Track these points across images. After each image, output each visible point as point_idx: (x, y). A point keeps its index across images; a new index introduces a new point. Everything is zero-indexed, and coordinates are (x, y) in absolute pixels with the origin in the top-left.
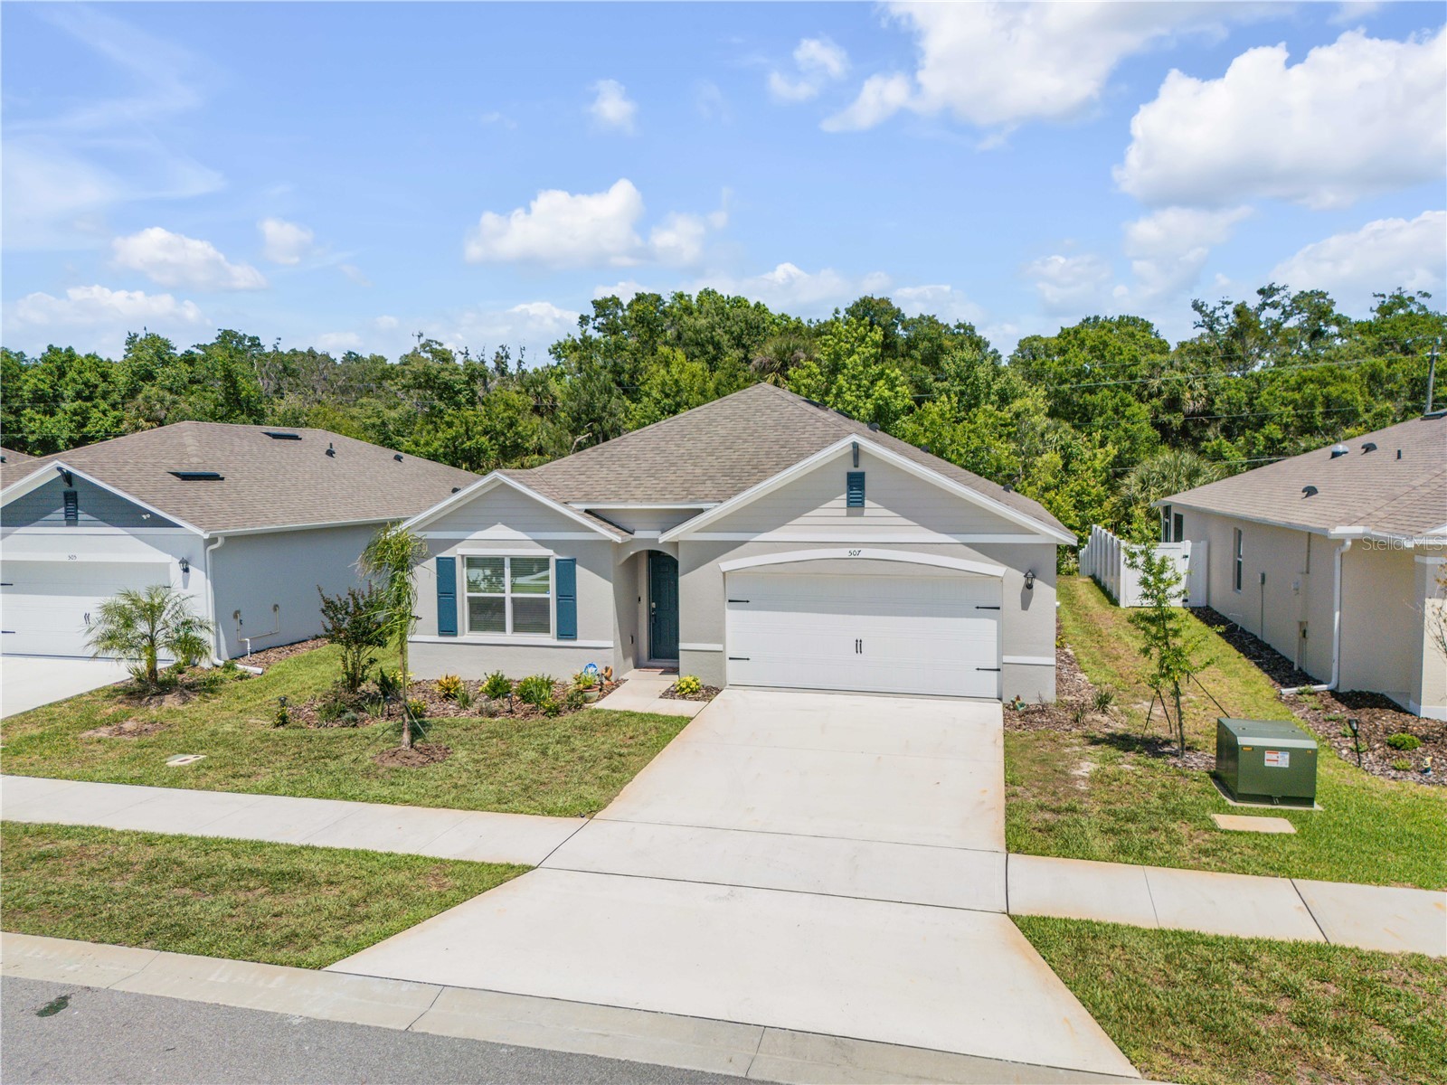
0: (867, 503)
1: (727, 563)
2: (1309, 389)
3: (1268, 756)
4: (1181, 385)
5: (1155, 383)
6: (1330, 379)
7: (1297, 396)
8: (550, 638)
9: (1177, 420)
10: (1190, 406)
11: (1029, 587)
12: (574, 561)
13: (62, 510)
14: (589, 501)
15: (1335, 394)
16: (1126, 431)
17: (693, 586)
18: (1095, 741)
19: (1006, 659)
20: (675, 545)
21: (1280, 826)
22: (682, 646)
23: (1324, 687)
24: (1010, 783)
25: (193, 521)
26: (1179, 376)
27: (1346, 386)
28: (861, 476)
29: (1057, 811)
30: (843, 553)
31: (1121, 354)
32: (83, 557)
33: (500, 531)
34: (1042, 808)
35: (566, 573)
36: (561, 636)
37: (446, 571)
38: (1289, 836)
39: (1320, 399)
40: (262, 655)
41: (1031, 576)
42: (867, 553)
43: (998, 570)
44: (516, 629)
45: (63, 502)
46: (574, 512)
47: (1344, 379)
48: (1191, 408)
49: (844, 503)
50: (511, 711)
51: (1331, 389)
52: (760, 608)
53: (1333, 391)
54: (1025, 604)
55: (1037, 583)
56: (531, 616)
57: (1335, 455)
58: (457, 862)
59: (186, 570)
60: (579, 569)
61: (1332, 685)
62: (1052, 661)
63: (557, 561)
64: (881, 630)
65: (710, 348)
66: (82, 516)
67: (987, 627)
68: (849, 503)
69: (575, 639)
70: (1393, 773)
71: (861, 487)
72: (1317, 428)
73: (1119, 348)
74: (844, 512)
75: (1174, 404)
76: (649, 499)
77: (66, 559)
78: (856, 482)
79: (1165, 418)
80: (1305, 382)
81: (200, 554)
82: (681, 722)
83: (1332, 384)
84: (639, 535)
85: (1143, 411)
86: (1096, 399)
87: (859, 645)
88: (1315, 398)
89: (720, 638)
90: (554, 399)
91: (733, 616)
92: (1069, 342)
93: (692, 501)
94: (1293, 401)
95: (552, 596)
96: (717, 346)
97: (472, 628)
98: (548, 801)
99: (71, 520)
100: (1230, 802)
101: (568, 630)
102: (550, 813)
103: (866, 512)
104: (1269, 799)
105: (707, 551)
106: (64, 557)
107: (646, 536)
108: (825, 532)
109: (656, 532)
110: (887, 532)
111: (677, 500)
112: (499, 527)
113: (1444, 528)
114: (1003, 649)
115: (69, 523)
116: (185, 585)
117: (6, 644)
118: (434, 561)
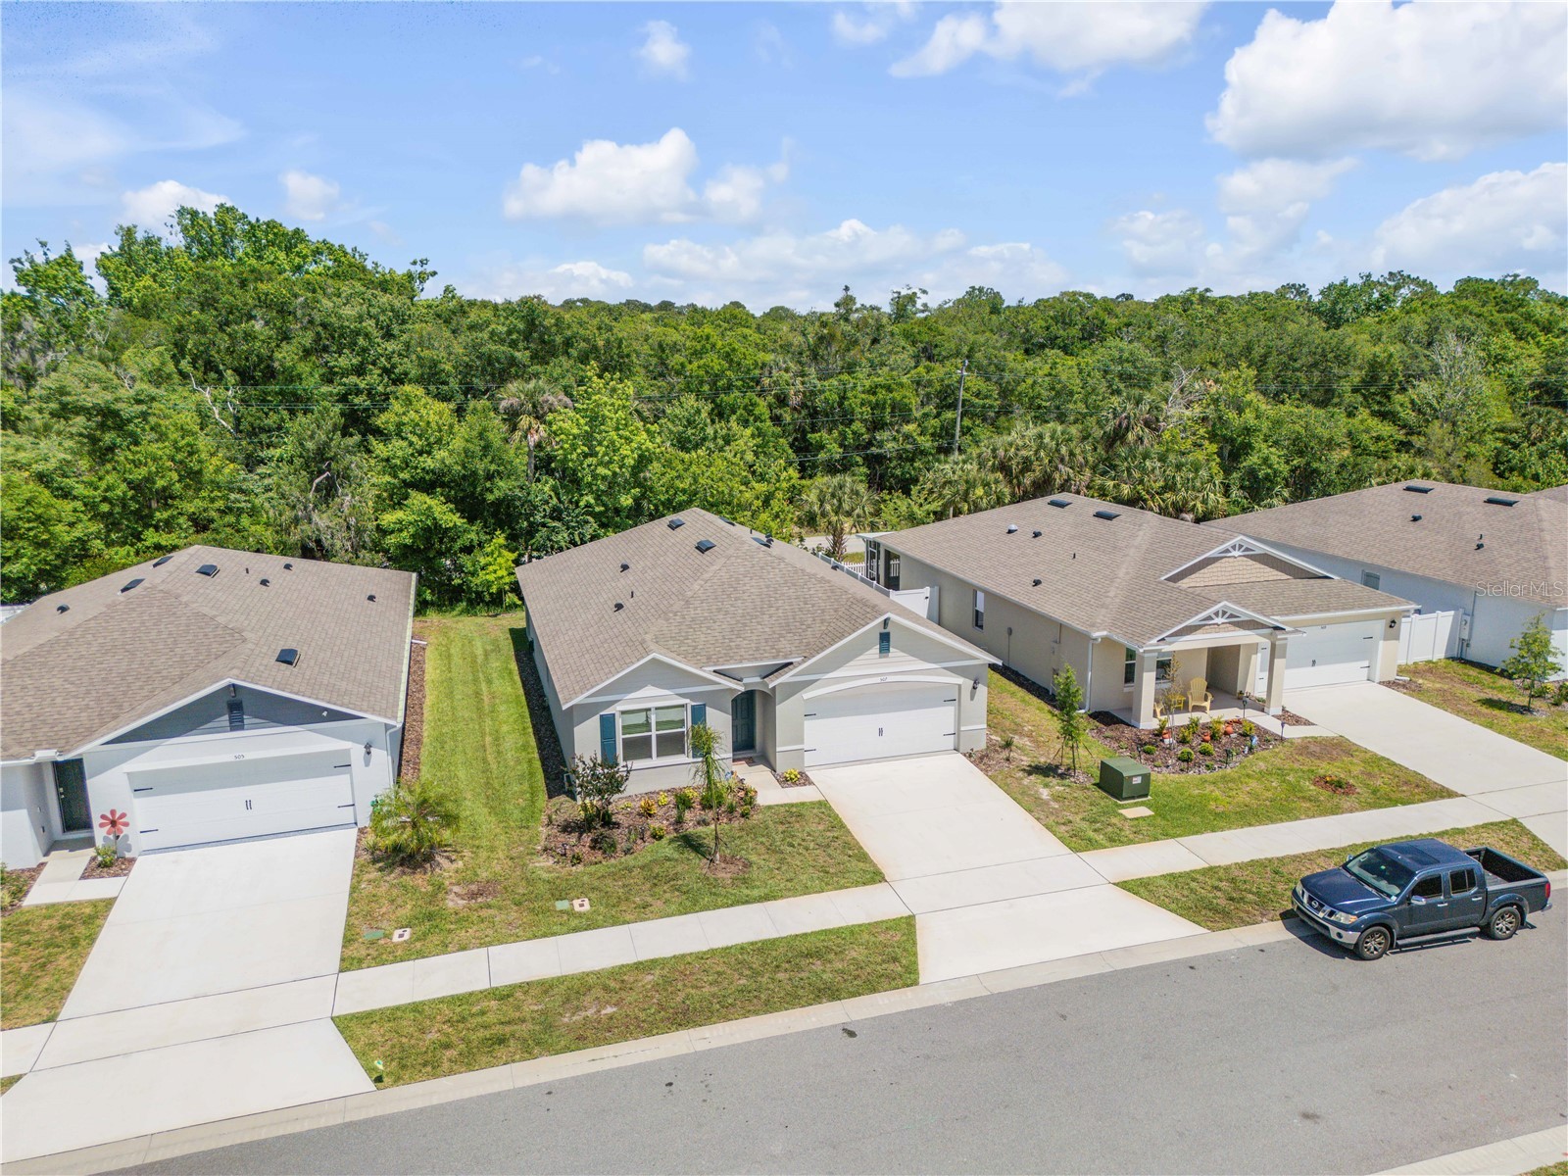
0: (891, 650)
1: (808, 694)
2: (882, 394)
3: (1134, 779)
4: (785, 385)
5: (766, 380)
6: (894, 386)
7: (873, 399)
8: (684, 758)
9: (787, 414)
10: (794, 401)
11: (975, 688)
12: (704, 705)
13: (226, 717)
14: (718, 665)
15: (897, 399)
17: (783, 710)
18: (1028, 773)
19: (962, 729)
20: (772, 687)
21: (1144, 811)
22: (778, 749)
23: (1083, 711)
24: (1029, 811)
25: (373, 712)
26: (786, 376)
27: (903, 392)
28: (888, 634)
29: (1065, 824)
30: (877, 680)
32: (250, 756)
33: (650, 691)
34: (1057, 823)
35: (699, 714)
36: (695, 755)
37: (607, 724)
38: (1151, 816)
39: (888, 402)
41: (976, 681)
42: (890, 679)
43: (960, 680)
44: (659, 755)
45: (226, 710)
46: (707, 673)
49: (878, 651)
51: (895, 394)
52: (822, 718)
53: (897, 395)
54: (972, 698)
55: (979, 686)
56: (671, 744)
57: (1010, 532)
58: (877, 923)
59: (369, 753)
60: (708, 709)
61: (1087, 710)
62: (985, 725)
63: (693, 707)
66: (247, 720)
67: (950, 711)
68: (880, 652)
70: (1159, 769)
71: (888, 641)
72: (886, 424)
74: (878, 656)
75: (782, 399)
76: (756, 659)
77: (233, 759)
78: (885, 638)
79: (778, 411)
80: (876, 387)
81: (386, 738)
82: (824, 805)
84: (745, 681)
87: (881, 731)
88: (885, 403)
89: (802, 742)
91: (808, 724)
93: (785, 657)
94: (870, 402)
95: (687, 729)
97: (629, 758)
98: (852, 877)
99: (237, 725)
100: (1118, 802)
101: (701, 750)
102: (863, 884)
103: (890, 655)
104: (1133, 798)
105: (795, 688)
106: (228, 758)
107: (752, 681)
108: (868, 669)
109: (758, 679)
110: (901, 666)
111: (774, 658)
112: (649, 687)
113: (1154, 641)
114: (958, 722)
115: (233, 729)
116: (367, 764)
117: (146, 842)
118: (597, 717)
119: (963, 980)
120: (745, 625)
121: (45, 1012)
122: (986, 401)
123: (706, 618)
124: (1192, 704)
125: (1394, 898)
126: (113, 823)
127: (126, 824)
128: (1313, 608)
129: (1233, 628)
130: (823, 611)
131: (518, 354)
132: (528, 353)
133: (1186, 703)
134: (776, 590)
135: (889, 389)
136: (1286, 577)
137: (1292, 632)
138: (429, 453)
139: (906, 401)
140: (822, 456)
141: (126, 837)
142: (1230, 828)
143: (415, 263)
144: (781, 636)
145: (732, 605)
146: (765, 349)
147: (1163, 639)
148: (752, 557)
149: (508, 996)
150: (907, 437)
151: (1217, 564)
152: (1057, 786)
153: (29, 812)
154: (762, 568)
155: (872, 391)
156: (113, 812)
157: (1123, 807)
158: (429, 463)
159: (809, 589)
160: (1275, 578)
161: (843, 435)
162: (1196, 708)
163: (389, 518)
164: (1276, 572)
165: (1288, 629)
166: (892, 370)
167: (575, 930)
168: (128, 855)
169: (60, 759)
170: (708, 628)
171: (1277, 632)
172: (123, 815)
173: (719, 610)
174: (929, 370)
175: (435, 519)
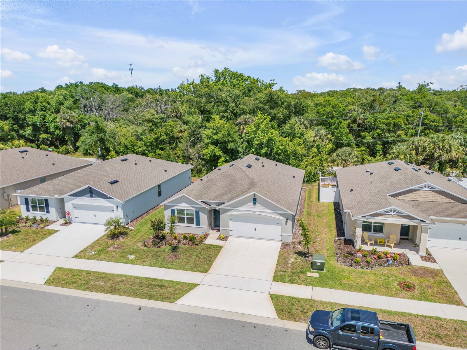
0: (257, 204)
1: (230, 213)
2: (390, 120)
3: (317, 263)
4: (356, 116)
5: (350, 115)
6: (396, 118)
7: (387, 121)
8: (194, 225)
9: (355, 126)
10: (359, 121)
11: (287, 221)
12: (199, 211)
13: (89, 194)
14: (202, 200)
15: (396, 122)
16: (340, 131)
17: (223, 217)
18: (295, 253)
19: (282, 234)
20: (219, 209)
21: (316, 275)
22: (221, 228)
23: (343, 238)
24: (277, 265)
25: (118, 198)
26: (356, 113)
27: (399, 120)
28: (256, 199)
29: (283, 272)
30: (252, 213)
31: (340, 108)
32: (94, 204)
33: (184, 204)
34: (281, 271)
35: (197, 213)
36: (196, 225)
37: (173, 211)
38: (317, 277)
39: (392, 123)
40: (132, 222)
41: (287, 219)
42: (257, 213)
43: (281, 218)
44: (187, 223)
45: (89, 192)
46: (198, 202)
47: (399, 117)
48: (359, 122)
49: (252, 203)
50: (189, 244)
51: (395, 120)
52: (236, 221)
54: (286, 224)
55: (288, 220)
56: (190, 221)
57: (367, 172)
58: (187, 283)
59: (117, 208)
60: (200, 213)
61: (345, 238)
62: (291, 235)
63: (196, 211)
64: (259, 226)
65: (226, 103)
66: (94, 196)
67: (279, 228)
68: (253, 203)
69: (199, 226)
70: (342, 263)
71: (256, 201)
72: (391, 130)
73: (340, 106)
74: (252, 205)
75: (354, 121)
76: (215, 200)
78: (255, 200)
79: (352, 125)
80: (389, 118)
81: (120, 205)
82: (221, 247)
83: (396, 119)
84: (212, 206)
85: (345, 124)
86: (333, 121)
87: (255, 229)
89: (228, 227)
90: (181, 113)
91: (231, 223)
92: (326, 104)
93: (223, 201)
95: (195, 217)
96: (228, 102)
97: (178, 222)
98: (199, 269)
99: (91, 196)
100: (311, 270)
101: (198, 224)
102: (200, 272)
103: (257, 205)
104: (317, 270)
105: (226, 211)
106: (90, 204)
107: (213, 206)
108: (249, 209)
109: (216, 206)
110: (259, 210)
111: (219, 200)
112: (184, 203)
113: (360, 217)
114: (282, 232)
115: (91, 197)
116: (117, 211)
117: (77, 220)
118: (170, 209)
119: (186, 306)
120: (219, 189)
121: (22, 250)
122: (436, 124)
123: (209, 186)
124: (386, 244)
125: (333, 328)
126: (68, 214)
127: (70, 215)
128: (457, 216)
129: (400, 217)
130: (245, 189)
131: (265, 107)
132: (269, 107)
133: (385, 243)
134: (236, 180)
135: (393, 118)
136: (454, 202)
137: (430, 223)
138: (216, 134)
139: (399, 123)
140: (365, 141)
141: (72, 218)
142: (339, 289)
143: (271, 80)
144: (227, 194)
145: (220, 183)
146: (354, 104)
147: (365, 216)
148: (236, 170)
149: (89, 273)
150: (399, 136)
151: (416, 192)
152: (300, 259)
153: (55, 209)
154: (236, 173)
155: (387, 119)
156: (68, 212)
157: (311, 272)
158: (215, 137)
159: (246, 181)
160: (448, 201)
161: (373, 134)
162: (388, 246)
163: (205, 152)
164: (448, 199)
165: (427, 222)
166: (397, 112)
167: (123, 263)
168: (72, 222)
169: (59, 198)
170: (208, 189)
171: (421, 222)
172: (70, 213)
173: (215, 184)
174: (413, 112)
175: (214, 153)
